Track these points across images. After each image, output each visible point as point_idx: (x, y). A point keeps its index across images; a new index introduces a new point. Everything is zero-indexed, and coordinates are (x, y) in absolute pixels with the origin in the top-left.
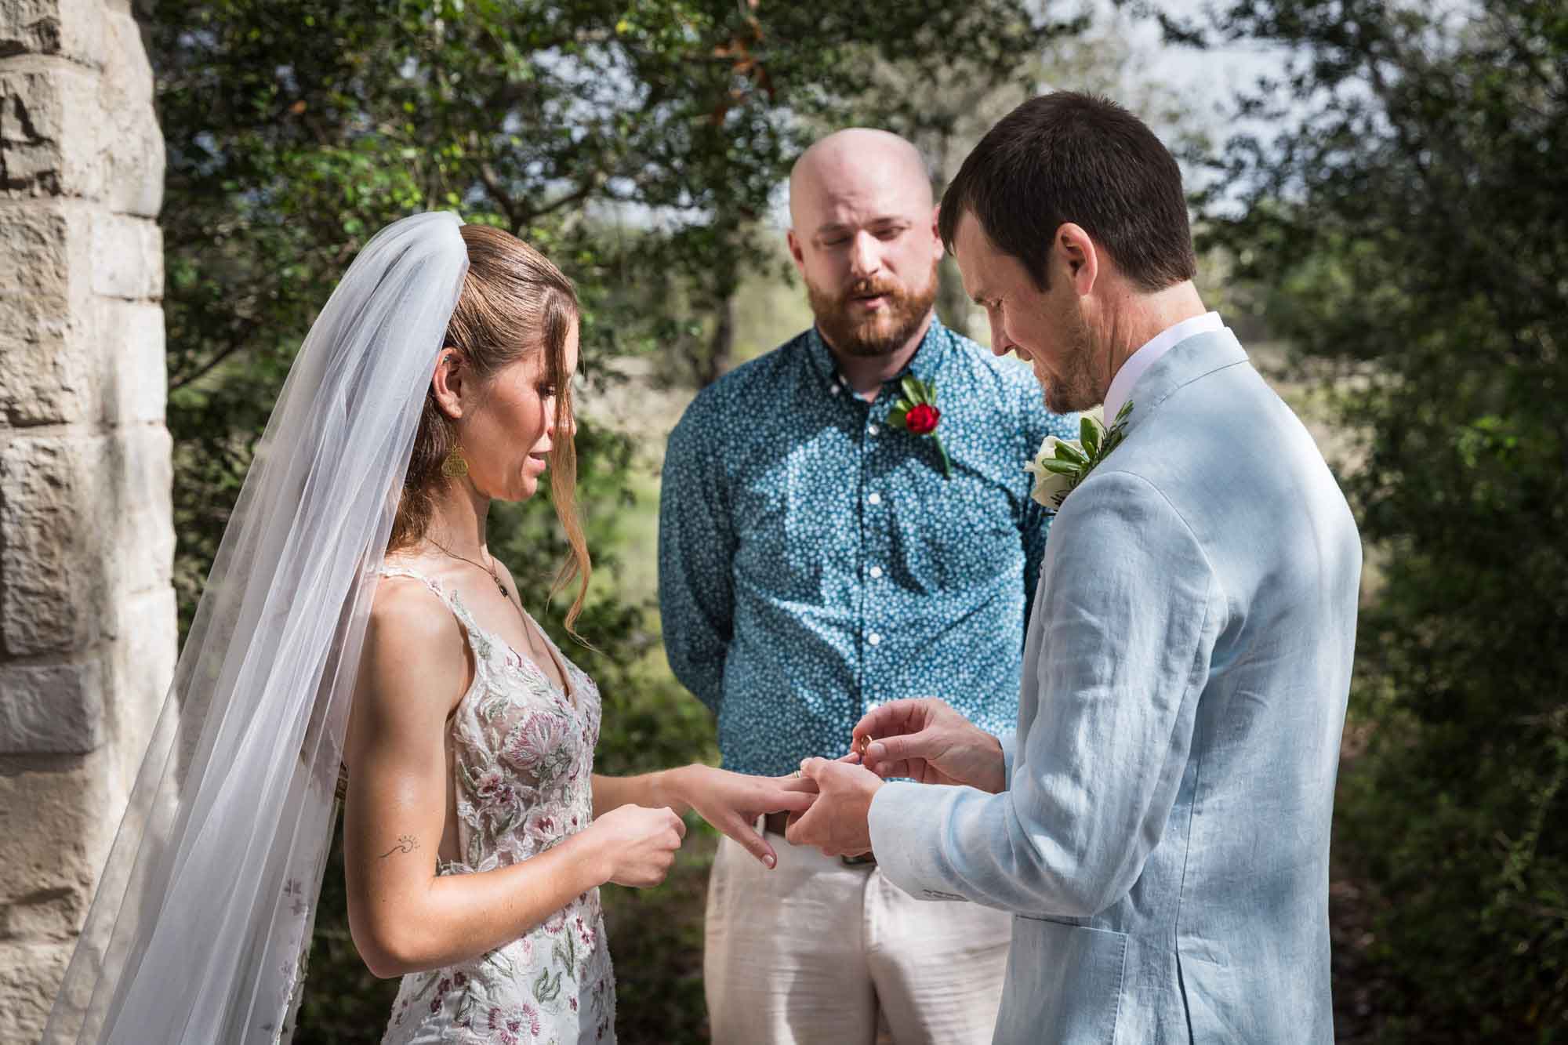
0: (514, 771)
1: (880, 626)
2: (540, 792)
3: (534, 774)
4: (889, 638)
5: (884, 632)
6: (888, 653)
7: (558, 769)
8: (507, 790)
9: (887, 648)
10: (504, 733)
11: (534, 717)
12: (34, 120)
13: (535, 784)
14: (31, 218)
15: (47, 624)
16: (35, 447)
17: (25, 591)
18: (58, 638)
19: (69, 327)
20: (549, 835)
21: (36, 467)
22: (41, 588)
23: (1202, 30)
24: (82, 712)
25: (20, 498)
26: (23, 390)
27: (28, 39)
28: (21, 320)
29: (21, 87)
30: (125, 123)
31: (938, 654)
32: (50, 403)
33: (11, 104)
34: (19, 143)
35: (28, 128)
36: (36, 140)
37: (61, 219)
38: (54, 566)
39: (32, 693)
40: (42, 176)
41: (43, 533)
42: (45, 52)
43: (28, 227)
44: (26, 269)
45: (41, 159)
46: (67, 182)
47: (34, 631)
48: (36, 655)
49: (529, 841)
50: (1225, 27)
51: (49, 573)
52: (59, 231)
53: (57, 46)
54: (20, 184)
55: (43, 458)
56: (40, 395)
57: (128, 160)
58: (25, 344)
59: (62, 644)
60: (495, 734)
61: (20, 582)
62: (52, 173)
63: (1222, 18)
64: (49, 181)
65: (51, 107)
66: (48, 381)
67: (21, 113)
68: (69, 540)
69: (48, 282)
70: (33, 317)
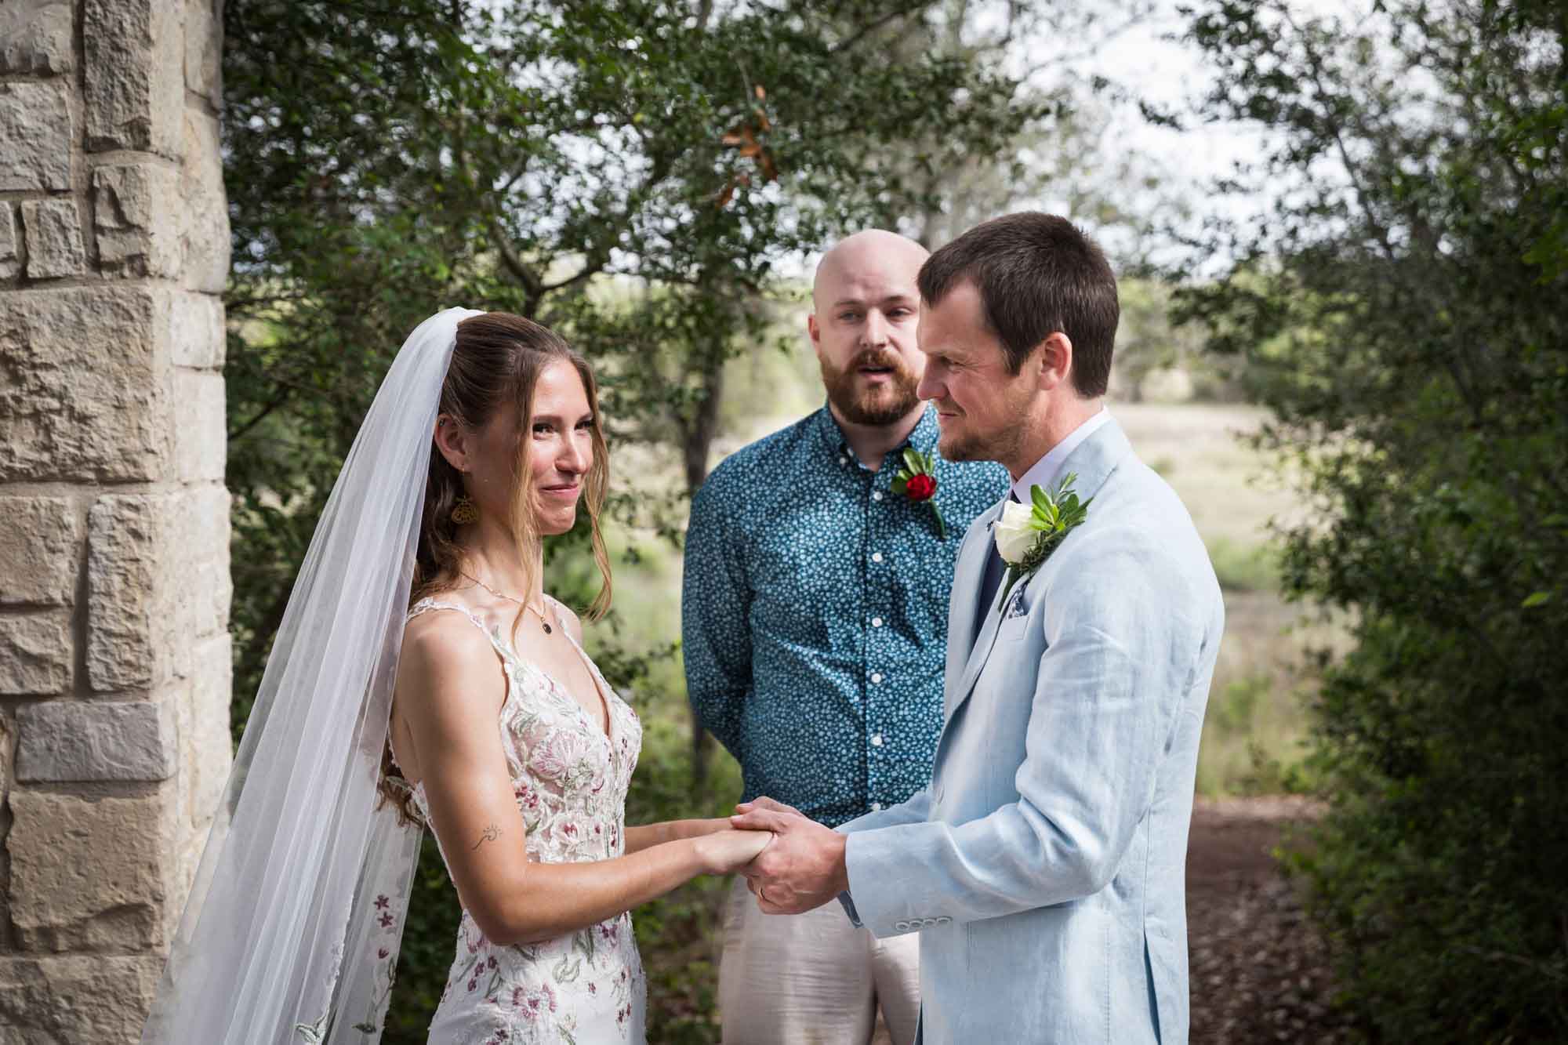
0: (541, 780)
1: (880, 666)
2: (565, 800)
3: (560, 784)
4: (889, 677)
5: (884, 672)
6: (889, 691)
7: (581, 781)
8: (535, 797)
9: (887, 686)
10: (532, 747)
11: (559, 733)
12: (125, 209)
13: (561, 792)
14: (121, 297)
15: (128, 663)
16: (120, 503)
17: (109, 634)
18: (138, 676)
19: (153, 395)
20: (572, 839)
21: (121, 521)
22: (123, 631)
23: (1180, 113)
24: (157, 743)
25: (106, 549)
26: (110, 450)
27: (121, 137)
28: (110, 388)
29: (113, 179)
30: (200, 210)
31: (935, 692)
32: (135, 464)
33: (105, 194)
34: (112, 230)
35: (119, 216)
36: (127, 226)
37: (148, 298)
38: (136, 612)
39: (113, 726)
40: (131, 259)
41: (126, 581)
42: (137, 148)
43: (118, 305)
44: (115, 343)
45: (133, 244)
46: (153, 264)
47: (117, 670)
48: (118, 691)
49: (555, 843)
50: (1202, 111)
51: (131, 617)
52: (146, 308)
53: (148, 142)
54: (112, 266)
55: (127, 513)
56: (125, 456)
57: (201, 243)
58: (113, 410)
59: (142, 682)
60: (524, 747)
61: (105, 626)
62: (141, 256)
63: (1199, 103)
64: (137, 264)
65: (141, 197)
66: (134, 443)
67: (115, 203)
68: (149, 588)
69: (135, 354)
70: (121, 386)
